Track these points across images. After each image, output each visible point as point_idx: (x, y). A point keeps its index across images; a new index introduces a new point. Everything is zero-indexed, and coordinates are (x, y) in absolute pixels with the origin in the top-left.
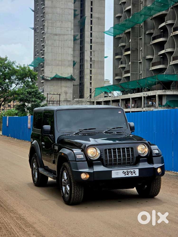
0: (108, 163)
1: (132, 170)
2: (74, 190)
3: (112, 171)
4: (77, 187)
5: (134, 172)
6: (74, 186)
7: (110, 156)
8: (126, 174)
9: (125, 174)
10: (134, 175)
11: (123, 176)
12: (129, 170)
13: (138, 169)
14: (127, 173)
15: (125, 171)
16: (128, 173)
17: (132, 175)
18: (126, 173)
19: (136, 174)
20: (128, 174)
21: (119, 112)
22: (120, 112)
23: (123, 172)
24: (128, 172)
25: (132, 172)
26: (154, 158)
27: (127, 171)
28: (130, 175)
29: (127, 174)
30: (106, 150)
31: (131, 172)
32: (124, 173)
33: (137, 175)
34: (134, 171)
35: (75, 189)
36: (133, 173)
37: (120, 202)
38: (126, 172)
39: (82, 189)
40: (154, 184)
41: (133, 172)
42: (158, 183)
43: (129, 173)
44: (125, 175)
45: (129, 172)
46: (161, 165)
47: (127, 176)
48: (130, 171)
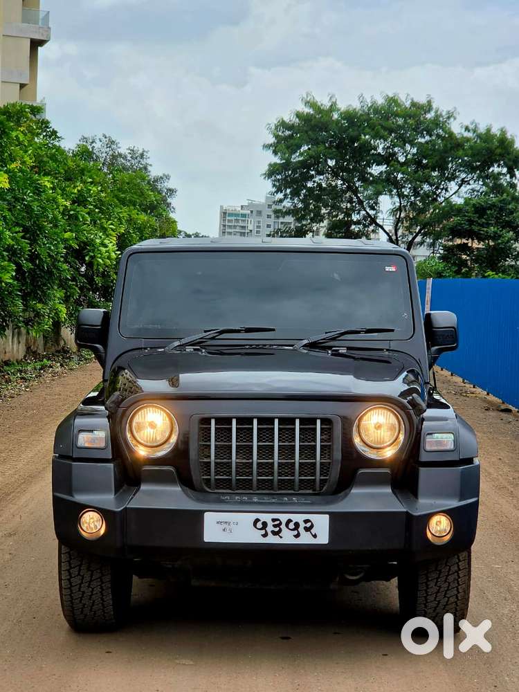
0: (213, 477)
1: (299, 518)
2: (70, 574)
3: (206, 514)
4: (80, 566)
5: (308, 525)
6: (70, 557)
7: (224, 450)
8: (270, 533)
9: (263, 532)
10: (306, 539)
11: (255, 537)
12: (284, 518)
13: (327, 516)
14: (275, 526)
15: (267, 518)
16: (277, 529)
17: (297, 536)
18: (270, 528)
19: (315, 536)
20: (280, 531)
21: (387, 269)
22: (392, 269)
23: (257, 521)
24: (281, 523)
25: (297, 525)
26: (423, 471)
27: (274, 520)
28: (287, 538)
29: (274, 533)
30: (206, 421)
31: (292, 526)
32: (259, 525)
33: (323, 538)
34: (306, 521)
35: (75, 571)
36: (301, 529)
37: (285, 641)
38: (270, 524)
39: (103, 575)
40: (432, 584)
41: (302, 525)
42: (451, 578)
43: (283, 526)
44: (265, 535)
45: (284, 524)
46: (454, 503)
47: (272, 540)
48: (289, 521)
